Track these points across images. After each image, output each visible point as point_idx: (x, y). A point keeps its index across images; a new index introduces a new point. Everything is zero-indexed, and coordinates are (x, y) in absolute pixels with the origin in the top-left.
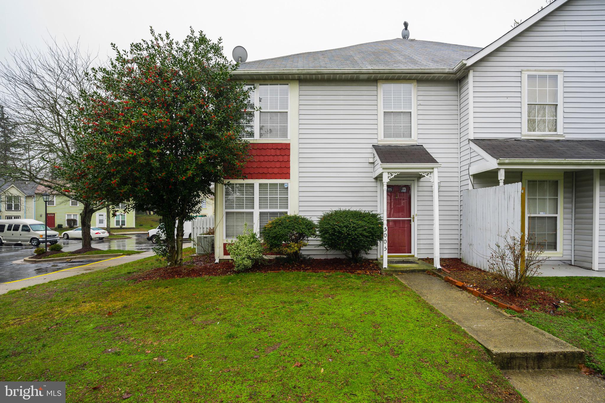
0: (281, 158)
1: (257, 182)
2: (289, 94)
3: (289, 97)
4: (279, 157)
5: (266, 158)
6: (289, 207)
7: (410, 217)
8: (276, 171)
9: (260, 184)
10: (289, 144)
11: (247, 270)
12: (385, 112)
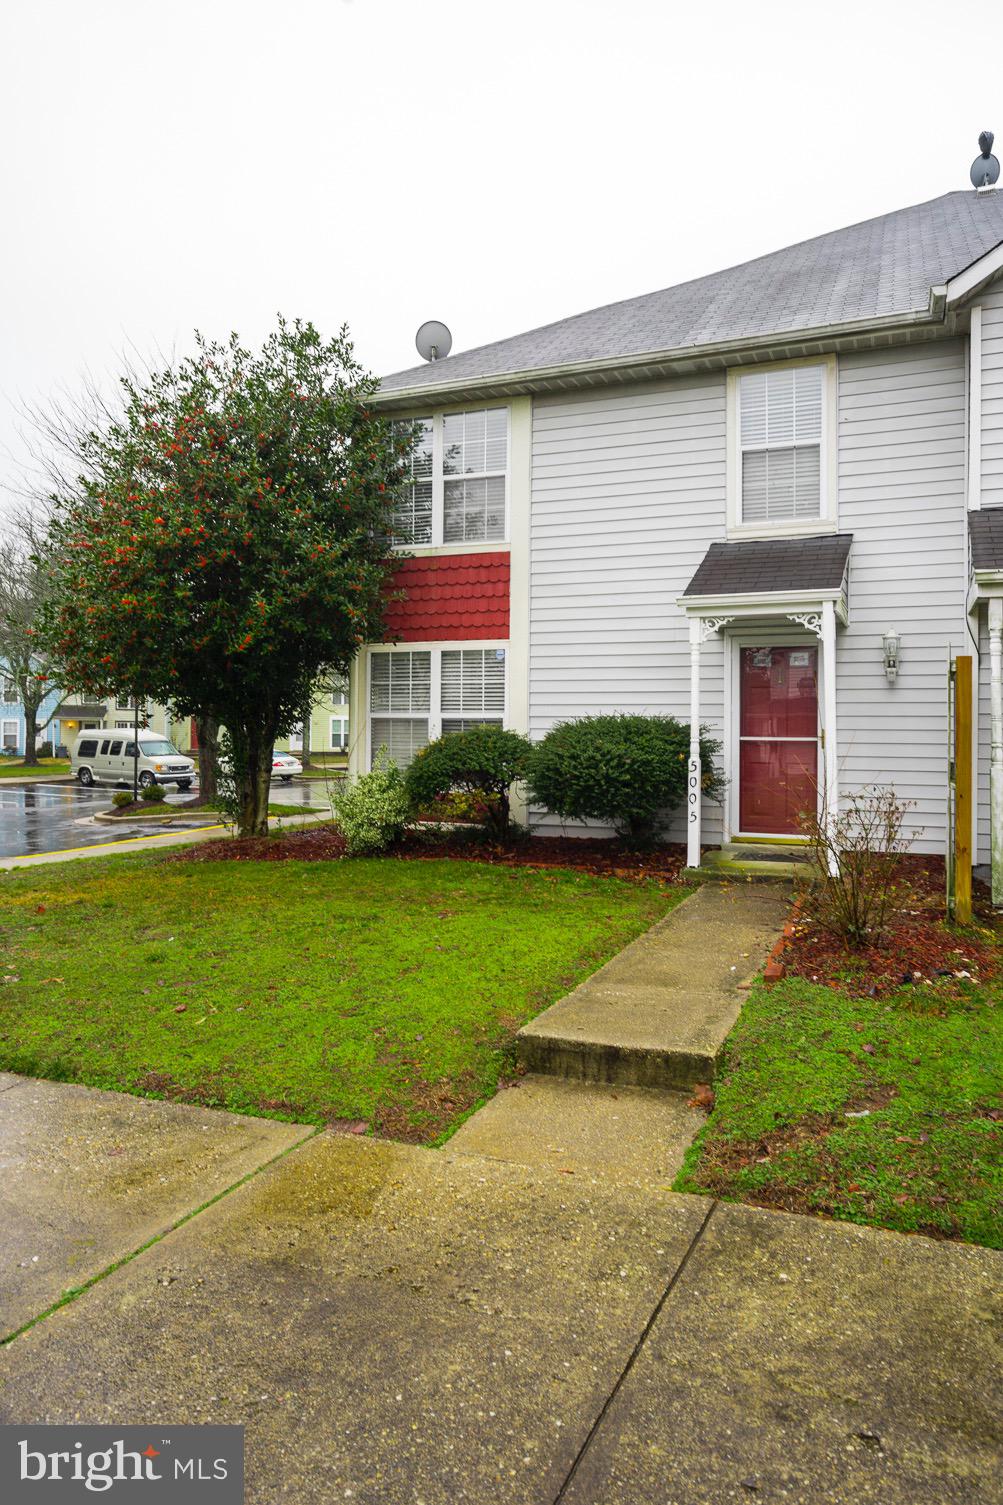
0: (489, 590)
1: (436, 648)
2: (509, 433)
3: (509, 438)
4: (485, 586)
5: (458, 591)
6: (506, 707)
7: (816, 735)
8: (478, 620)
9: (444, 654)
10: (508, 554)
11: (369, 852)
12: (744, 453)
